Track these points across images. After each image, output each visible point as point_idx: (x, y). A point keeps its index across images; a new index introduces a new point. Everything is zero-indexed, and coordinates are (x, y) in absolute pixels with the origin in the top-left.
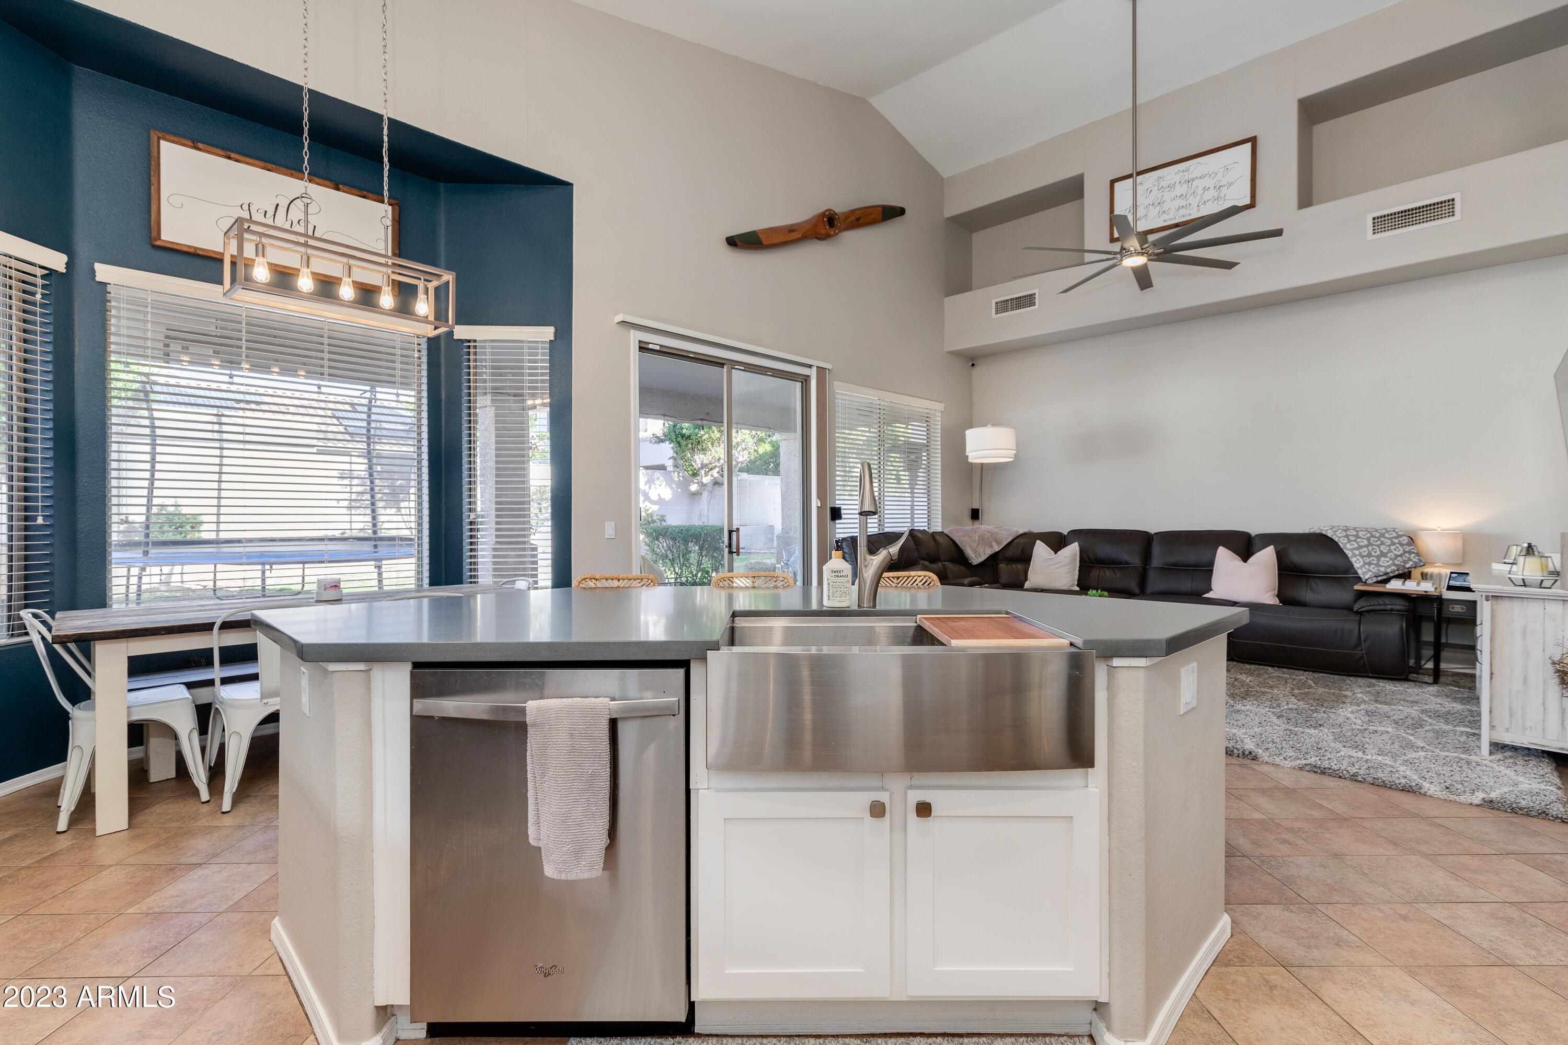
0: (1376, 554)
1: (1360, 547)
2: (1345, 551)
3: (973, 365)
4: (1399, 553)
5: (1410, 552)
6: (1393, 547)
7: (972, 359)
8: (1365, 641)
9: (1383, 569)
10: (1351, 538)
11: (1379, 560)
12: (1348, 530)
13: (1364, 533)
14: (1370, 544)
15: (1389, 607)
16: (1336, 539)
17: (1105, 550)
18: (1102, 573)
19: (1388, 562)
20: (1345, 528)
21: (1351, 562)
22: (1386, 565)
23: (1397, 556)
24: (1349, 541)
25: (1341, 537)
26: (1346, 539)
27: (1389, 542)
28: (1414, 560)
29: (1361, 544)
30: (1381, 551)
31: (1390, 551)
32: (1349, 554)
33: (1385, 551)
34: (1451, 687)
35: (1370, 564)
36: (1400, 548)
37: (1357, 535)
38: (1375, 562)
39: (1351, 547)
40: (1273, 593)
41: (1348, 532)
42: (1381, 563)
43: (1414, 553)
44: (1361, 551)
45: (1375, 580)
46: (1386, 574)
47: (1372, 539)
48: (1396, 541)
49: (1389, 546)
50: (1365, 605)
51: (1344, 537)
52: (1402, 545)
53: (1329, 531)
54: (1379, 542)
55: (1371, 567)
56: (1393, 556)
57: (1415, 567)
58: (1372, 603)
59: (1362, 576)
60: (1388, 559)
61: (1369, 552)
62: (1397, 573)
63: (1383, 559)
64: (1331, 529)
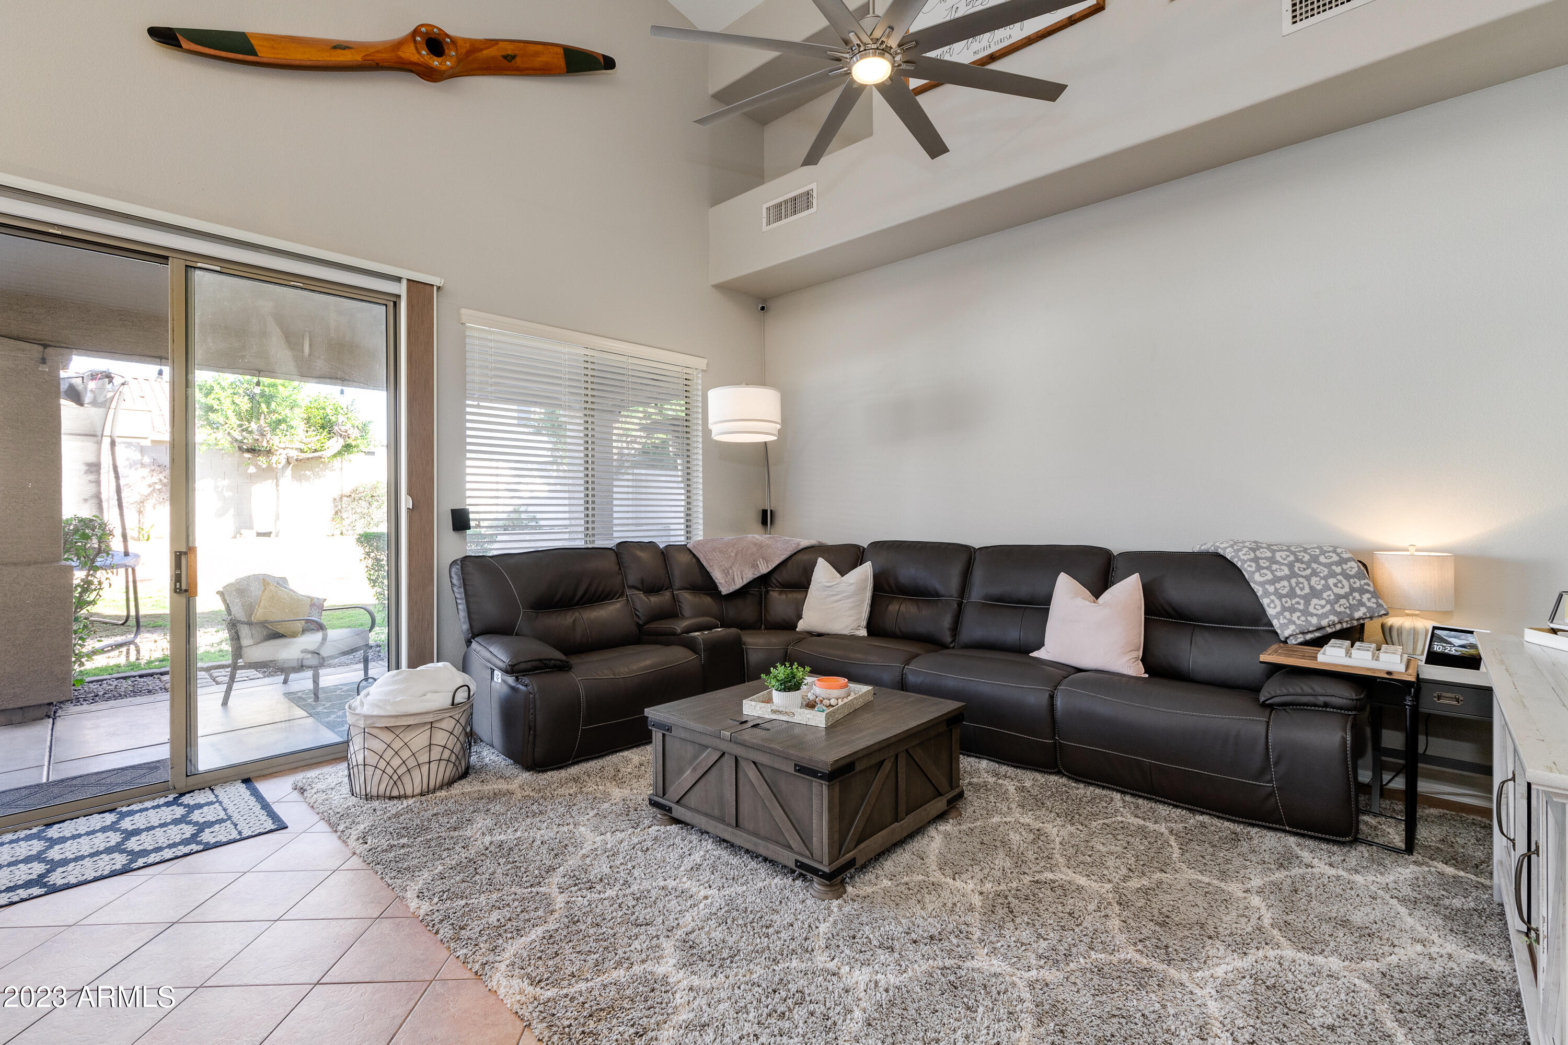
0: (1303, 593)
1: (1276, 580)
2: (1252, 585)
3: (763, 308)
4: (1342, 592)
5: (1362, 591)
6: (1331, 581)
7: (764, 300)
8: (1276, 764)
9: (1314, 620)
10: (1263, 563)
11: (1308, 603)
12: (1258, 548)
13: (1284, 554)
14: (1293, 575)
15: (1322, 699)
16: (1239, 565)
17: (909, 573)
18: (903, 608)
19: (1323, 607)
20: (1253, 545)
21: (1261, 605)
22: (1320, 612)
23: (1339, 597)
24: (1259, 568)
25: (1245, 561)
26: (1253, 565)
27: (1326, 571)
28: (1369, 604)
29: (1279, 574)
30: (1311, 588)
31: (1327, 588)
32: (1259, 591)
33: (1319, 587)
34: (1441, 867)
35: (1292, 610)
36: (1345, 582)
37: (1273, 557)
38: (1301, 607)
39: (1262, 579)
40: (1135, 654)
41: (1258, 553)
42: (1311, 609)
43: (1368, 591)
44: (1278, 586)
45: (1301, 639)
46: (1320, 628)
47: (1297, 565)
48: (1338, 570)
49: (1325, 578)
50: (1278, 692)
51: (1251, 560)
52: (1348, 577)
53: (1228, 551)
54: (1309, 572)
55: (1295, 616)
56: (1332, 597)
57: (1371, 618)
58: (1291, 690)
59: (1279, 631)
60: (1323, 602)
61: (1292, 589)
62: (1338, 627)
63: (1314, 601)
64: (1232, 546)
